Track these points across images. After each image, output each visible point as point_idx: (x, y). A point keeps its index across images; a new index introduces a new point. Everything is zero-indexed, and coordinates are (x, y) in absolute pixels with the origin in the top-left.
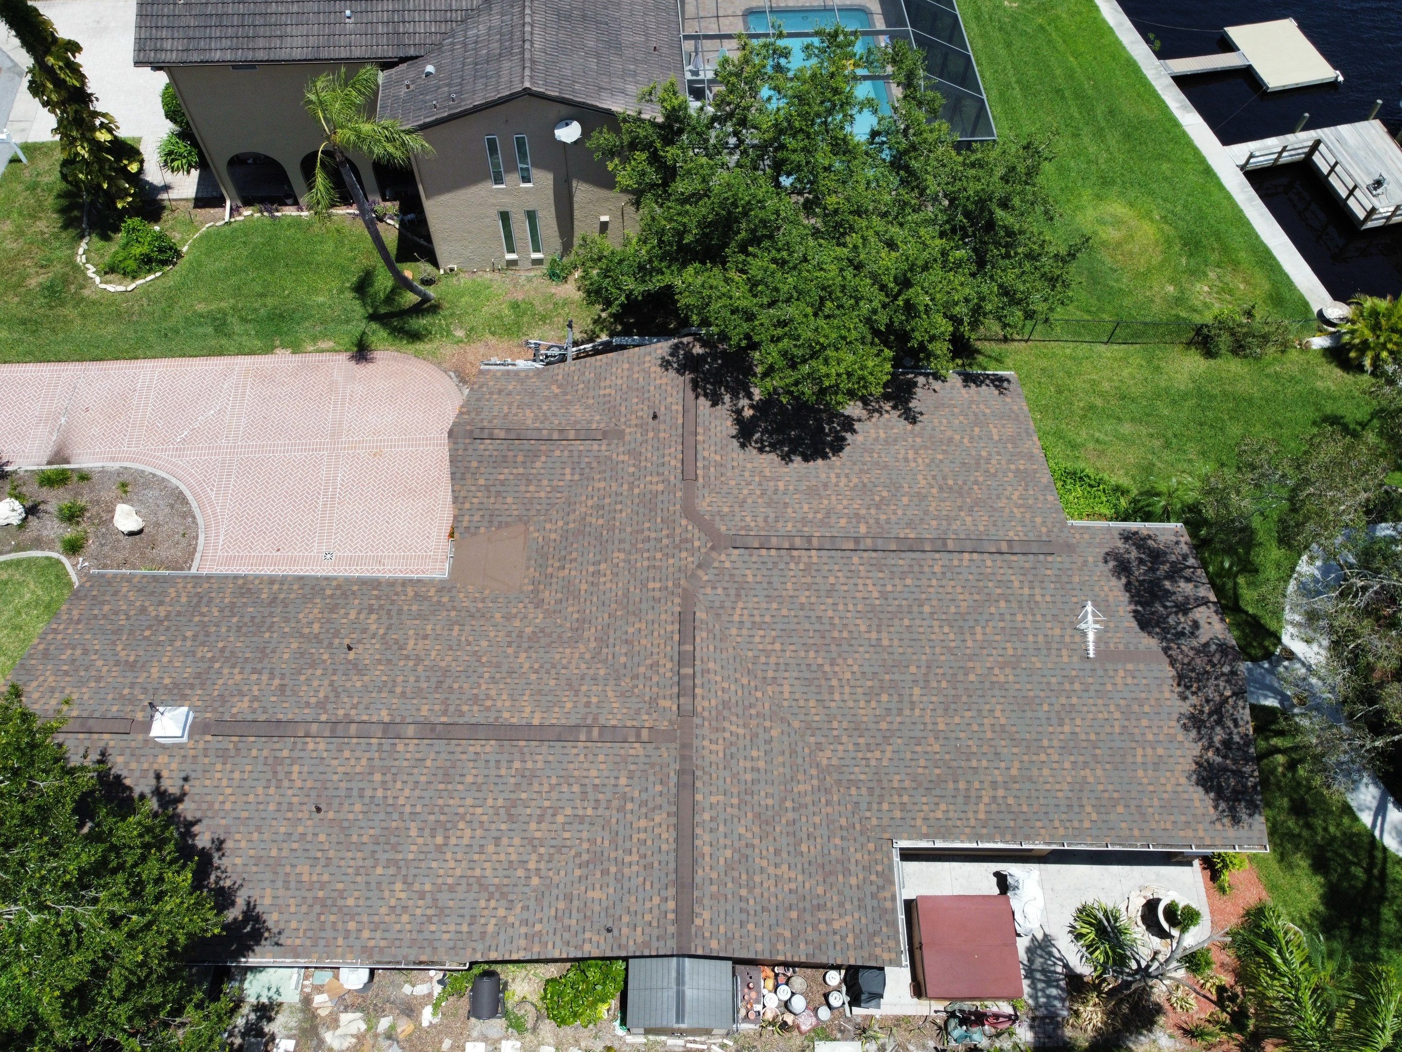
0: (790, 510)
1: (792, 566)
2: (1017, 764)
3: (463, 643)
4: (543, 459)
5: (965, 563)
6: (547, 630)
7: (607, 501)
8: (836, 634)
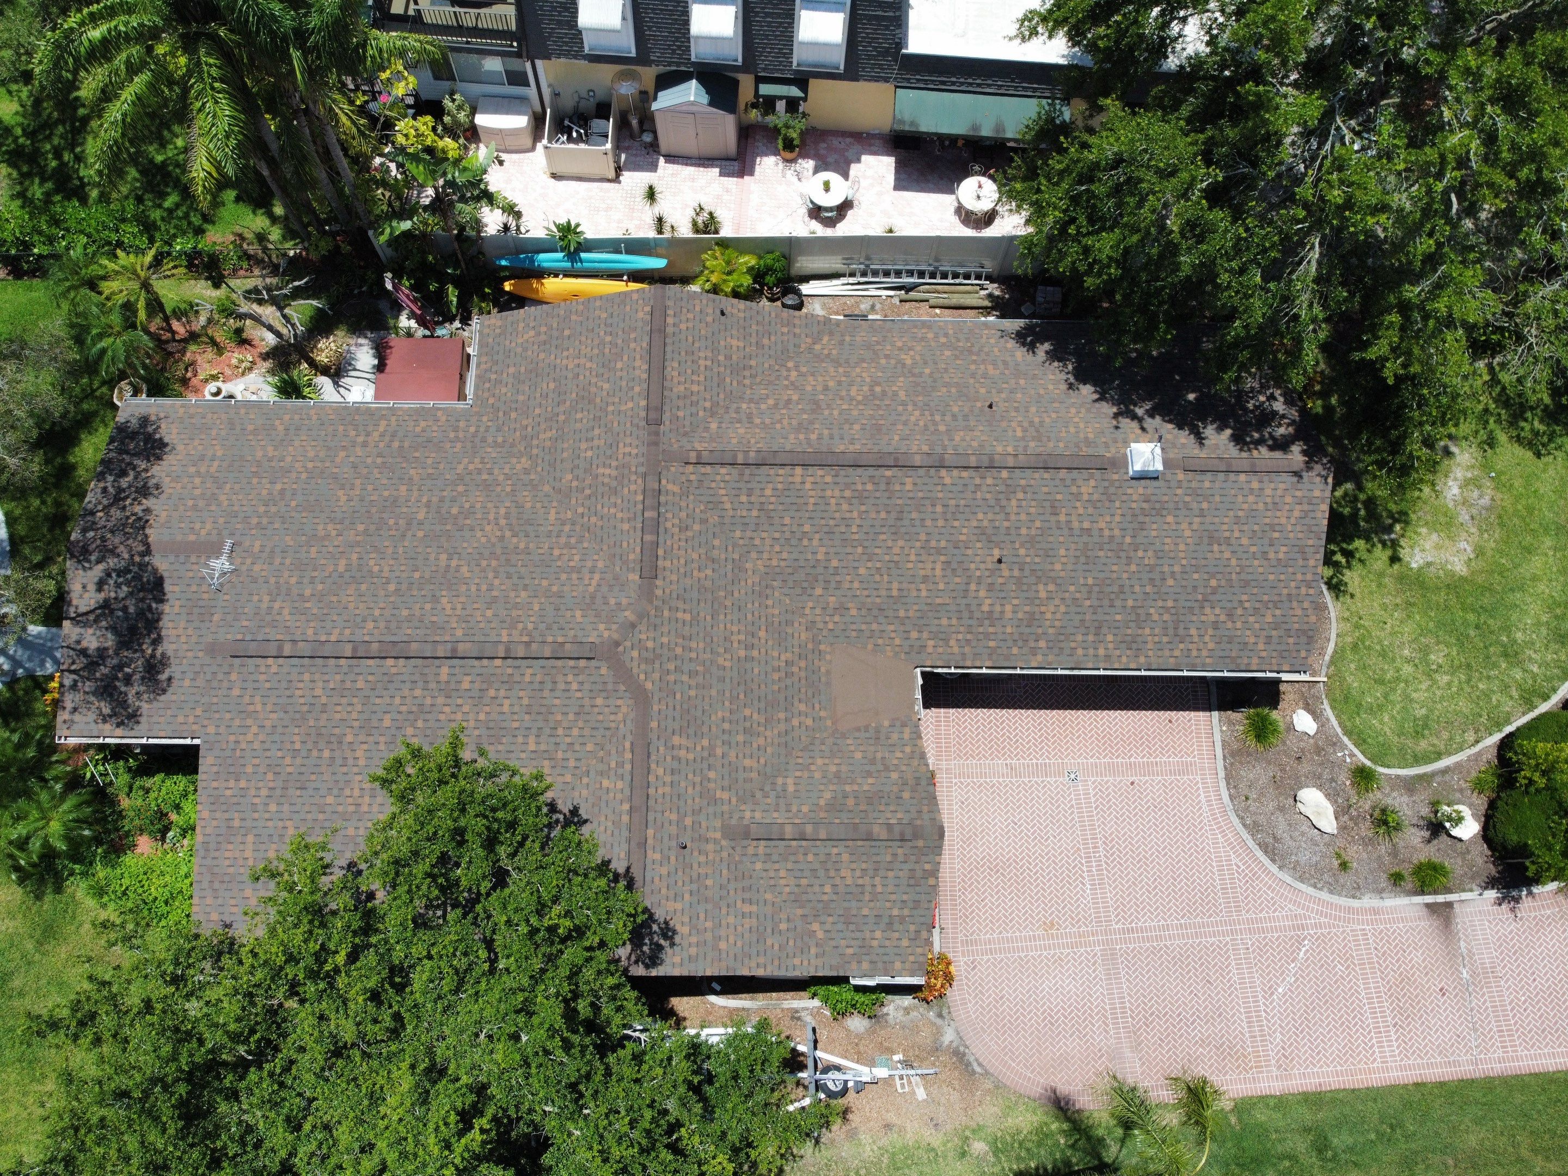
0: (526, 701)
1: (530, 626)
2: (338, 460)
3: (884, 571)
4: (822, 802)
5: (336, 631)
6: (799, 591)
7: (740, 738)
8: (494, 563)
